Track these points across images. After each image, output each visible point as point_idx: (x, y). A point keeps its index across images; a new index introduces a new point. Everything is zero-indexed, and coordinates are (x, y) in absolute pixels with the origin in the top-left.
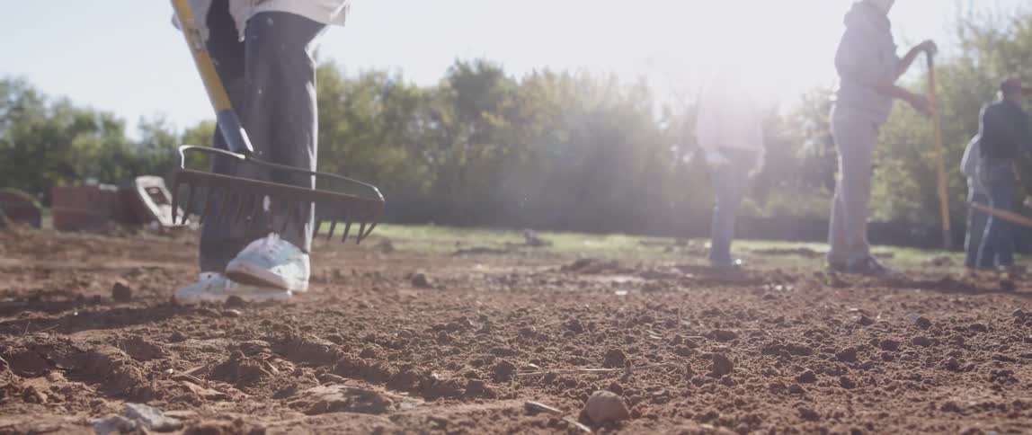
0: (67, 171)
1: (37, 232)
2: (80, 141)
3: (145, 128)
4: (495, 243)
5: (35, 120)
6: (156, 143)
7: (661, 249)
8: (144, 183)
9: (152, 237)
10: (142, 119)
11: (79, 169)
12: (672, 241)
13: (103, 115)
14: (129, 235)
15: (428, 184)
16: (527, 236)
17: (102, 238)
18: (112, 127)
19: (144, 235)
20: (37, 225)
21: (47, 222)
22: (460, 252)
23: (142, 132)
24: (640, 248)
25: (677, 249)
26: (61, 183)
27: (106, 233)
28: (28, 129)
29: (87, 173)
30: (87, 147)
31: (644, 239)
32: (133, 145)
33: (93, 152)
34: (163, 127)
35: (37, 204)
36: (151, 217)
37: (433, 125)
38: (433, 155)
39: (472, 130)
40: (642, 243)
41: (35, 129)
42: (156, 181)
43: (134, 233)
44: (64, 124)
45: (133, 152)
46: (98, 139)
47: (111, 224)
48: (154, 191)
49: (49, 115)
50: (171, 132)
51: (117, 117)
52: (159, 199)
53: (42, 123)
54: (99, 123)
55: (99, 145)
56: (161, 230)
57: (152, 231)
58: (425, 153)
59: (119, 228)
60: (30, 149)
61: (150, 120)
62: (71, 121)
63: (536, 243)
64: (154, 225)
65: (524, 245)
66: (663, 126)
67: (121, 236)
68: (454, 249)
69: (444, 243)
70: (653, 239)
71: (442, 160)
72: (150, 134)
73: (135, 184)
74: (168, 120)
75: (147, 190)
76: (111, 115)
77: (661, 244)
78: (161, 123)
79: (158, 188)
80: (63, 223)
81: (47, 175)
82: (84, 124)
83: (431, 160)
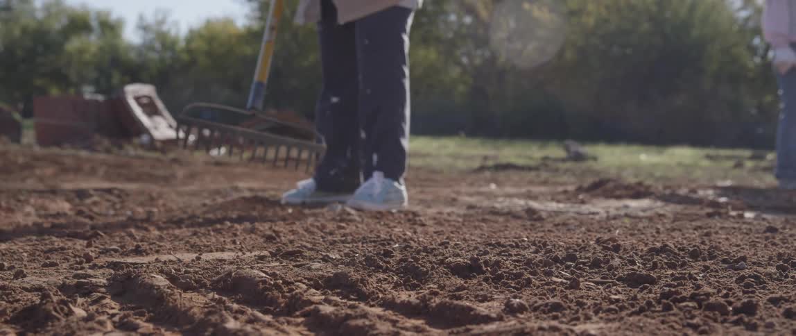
0: (60, 78)
1: (13, 147)
2: (74, 44)
3: (144, 28)
4: (531, 158)
5: (25, 20)
6: (158, 45)
7: (731, 163)
8: (134, 92)
9: (141, 152)
10: (141, 18)
11: (73, 77)
12: (747, 153)
13: (99, 14)
14: (115, 150)
15: (461, 88)
16: (567, 149)
17: (84, 154)
18: (110, 27)
19: (131, 151)
20: (17, 139)
21: (29, 136)
22: (482, 169)
23: (141, 32)
24: (706, 163)
25: (749, 164)
26: (55, 92)
27: (91, 148)
28: (17, 32)
29: (83, 80)
30: (81, 51)
31: (712, 152)
32: (131, 47)
33: (87, 57)
34: (165, 28)
35: (17, 116)
36: (141, 130)
37: (468, 20)
38: (469, 55)
39: (512, 24)
40: (709, 157)
41: (24, 30)
42: (146, 90)
43: (121, 147)
44: (57, 25)
45: (133, 55)
46: (93, 42)
47: (97, 137)
48: (145, 101)
49: (40, 15)
50: (173, 32)
51: (114, 17)
52: (151, 110)
53: (32, 25)
54: (94, 24)
55: (93, 49)
56: (153, 145)
57: (142, 146)
58: (458, 53)
59: (106, 142)
60: (19, 53)
61: (150, 19)
62: (64, 21)
63: (579, 157)
64: (145, 138)
65: (563, 160)
66: (743, 14)
67: (108, 151)
68: (477, 164)
69: (471, 158)
70: (723, 152)
71: (478, 61)
72: (151, 36)
73: (123, 93)
74: (170, 19)
75: (137, 99)
76: (108, 14)
77: (728, 158)
78: (162, 22)
79: (150, 98)
80: (45, 138)
81: (38, 82)
82: (79, 24)
83: (465, 60)
